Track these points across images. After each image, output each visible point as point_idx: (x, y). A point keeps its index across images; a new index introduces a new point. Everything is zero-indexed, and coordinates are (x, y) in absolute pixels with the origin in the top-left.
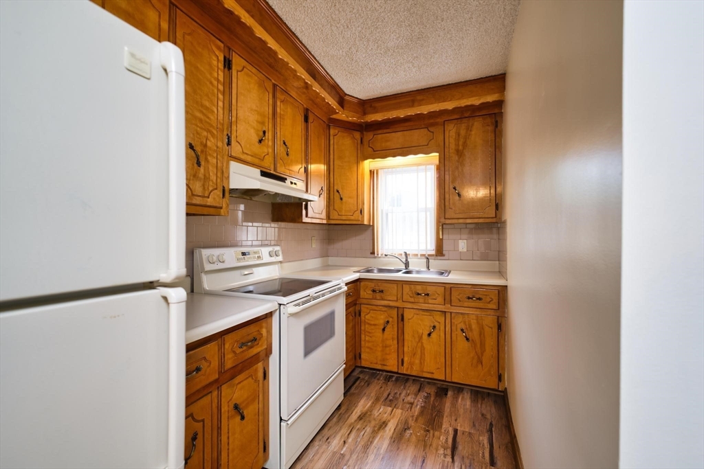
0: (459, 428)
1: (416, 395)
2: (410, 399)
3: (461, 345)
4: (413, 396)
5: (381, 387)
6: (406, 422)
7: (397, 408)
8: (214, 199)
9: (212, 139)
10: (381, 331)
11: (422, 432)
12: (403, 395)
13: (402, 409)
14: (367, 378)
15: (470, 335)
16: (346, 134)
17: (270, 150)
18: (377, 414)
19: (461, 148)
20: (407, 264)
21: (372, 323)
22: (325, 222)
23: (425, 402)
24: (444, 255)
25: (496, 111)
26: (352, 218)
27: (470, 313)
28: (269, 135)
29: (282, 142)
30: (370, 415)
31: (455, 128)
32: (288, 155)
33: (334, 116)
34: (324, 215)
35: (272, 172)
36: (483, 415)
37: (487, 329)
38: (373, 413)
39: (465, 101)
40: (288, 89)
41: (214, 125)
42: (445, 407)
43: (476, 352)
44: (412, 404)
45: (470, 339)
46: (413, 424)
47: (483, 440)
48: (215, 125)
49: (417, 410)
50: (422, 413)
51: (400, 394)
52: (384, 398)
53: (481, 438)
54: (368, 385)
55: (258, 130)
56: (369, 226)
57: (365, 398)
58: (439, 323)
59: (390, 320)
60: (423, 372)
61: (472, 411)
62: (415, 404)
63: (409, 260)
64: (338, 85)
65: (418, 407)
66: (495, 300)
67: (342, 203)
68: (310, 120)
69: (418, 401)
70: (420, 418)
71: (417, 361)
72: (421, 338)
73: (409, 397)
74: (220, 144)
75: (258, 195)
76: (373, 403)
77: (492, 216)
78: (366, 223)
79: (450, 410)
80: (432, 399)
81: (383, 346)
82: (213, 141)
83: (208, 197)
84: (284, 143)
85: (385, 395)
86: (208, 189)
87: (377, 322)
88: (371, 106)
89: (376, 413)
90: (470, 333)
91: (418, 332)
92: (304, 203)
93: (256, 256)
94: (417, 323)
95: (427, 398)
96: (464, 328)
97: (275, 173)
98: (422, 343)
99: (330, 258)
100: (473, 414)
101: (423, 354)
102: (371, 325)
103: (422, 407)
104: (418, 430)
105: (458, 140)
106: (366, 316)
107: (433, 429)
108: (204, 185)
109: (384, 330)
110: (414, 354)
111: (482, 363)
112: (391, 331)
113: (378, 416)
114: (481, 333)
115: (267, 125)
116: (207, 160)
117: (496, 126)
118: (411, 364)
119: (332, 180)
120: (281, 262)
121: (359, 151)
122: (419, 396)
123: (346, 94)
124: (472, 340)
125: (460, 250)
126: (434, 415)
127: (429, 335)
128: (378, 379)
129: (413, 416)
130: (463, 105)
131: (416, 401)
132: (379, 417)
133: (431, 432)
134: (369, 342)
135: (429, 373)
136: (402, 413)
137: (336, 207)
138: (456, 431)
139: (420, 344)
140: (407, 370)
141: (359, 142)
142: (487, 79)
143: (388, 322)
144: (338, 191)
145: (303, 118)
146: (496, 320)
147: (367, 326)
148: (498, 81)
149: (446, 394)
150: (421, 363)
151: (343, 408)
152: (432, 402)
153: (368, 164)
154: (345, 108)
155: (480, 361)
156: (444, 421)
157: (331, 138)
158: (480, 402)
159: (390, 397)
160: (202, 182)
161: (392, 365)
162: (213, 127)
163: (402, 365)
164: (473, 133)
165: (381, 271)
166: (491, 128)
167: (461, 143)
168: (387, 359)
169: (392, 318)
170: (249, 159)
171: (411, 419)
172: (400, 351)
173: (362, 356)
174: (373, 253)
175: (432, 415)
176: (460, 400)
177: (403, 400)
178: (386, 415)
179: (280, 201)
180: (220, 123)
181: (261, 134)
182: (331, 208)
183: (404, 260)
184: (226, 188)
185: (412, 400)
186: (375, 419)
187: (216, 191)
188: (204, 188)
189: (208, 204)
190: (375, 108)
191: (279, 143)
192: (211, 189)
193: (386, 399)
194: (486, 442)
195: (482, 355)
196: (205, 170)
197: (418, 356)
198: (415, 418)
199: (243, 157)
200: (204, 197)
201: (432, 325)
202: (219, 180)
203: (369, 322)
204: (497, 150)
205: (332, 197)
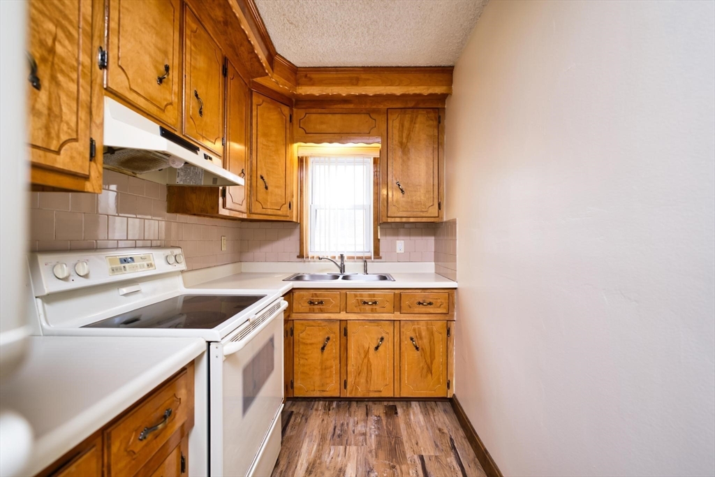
0: (423, 454)
1: (366, 421)
2: (360, 428)
3: (410, 355)
4: (363, 424)
5: (323, 420)
6: (367, 462)
7: (350, 445)
8: (72, 158)
9: (66, 43)
10: (320, 351)
11: (388, 470)
12: (351, 425)
13: (356, 445)
14: (302, 411)
15: (419, 343)
16: (272, 106)
17: (175, 99)
18: (328, 461)
19: (404, 140)
20: (342, 269)
21: (309, 341)
22: (245, 216)
23: (378, 428)
24: (380, 258)
25: (440, 106)
26: (279, 213)
27: (421, 320)
28: (174, 75)
29: (193, 94)
30: (320, 464)
31: (399, 117)
32: (201, 113)
33: (259, 80)
34: (244, 208)
35: (176, 133)
36: (440, 430)
37: (436, 334)
38: (323, 459)
39: (413, 88)
40: (203, 17)
41: (71, 17)
42: (400, 430)
43: (426, 361)
44: (364, 434)
45: (420, 348)
46: (375, 463)
47: (451, 462)
48: (73, 18)
49: (373, 441)
50: (379, 444)
51: (348, 424)
52: (331, 434)
53: (448, 459)
54: (306, 419)
55: (157, 62)
56: (296, 223)
57: (307, 440)
58: (387, 333)
59: (331, 336)
60: (369, 391)
61: (429, 428)
62: (368, 434)
63: (345, 263)
64: (269, 37)
65: (373, 436)
66: (445, 305)
67: (267, 193)
68: (230, 76)
69: (370, 429)
70: (380, 451)
71: (363, 381)
72: (367, 353)
73: (359, 425)
74: (84, 58)
75: (148, 168)
76: (319, 445)
77: (434, 215)
78: (294, 220)
79: (407, 432)
80: (384, 422)
81: (322, 369)
82: (70, 48)
83: (58, 152)
84: (197, 95)
85: (331, 429)
86: (58, 136)
87: (314, 340)
88: (306, 76)
89: (326, 459)
90: (420, 342)
91: (364, 347)
92: (221, 188)
93: (145, 263)
94: (362, 338)
95: (379, 421)
96: (413, 336)
97: (182, 136)
98: (368, 360)
99: (242, 263)
100: (430, 431)
101: (369, 370)
102: (307, 344)
103: (377, 436)
104: (382, 470)
105: (402, 132)
106: (301, 335)
107: (398, 463)
108: (47, 128)
109: (323, 348)
110: (359, 373)
111: (431, 373)
112: (333, 349)
113: (330, 462)
114: (431, 341)
115: (171, 57)
116: (53, 78)
117: (439, 122)
118: (356, 384)
119: (254, 162)
120: (182, 272)
121: (288, 131)
122: (369, 423)
123: (277, 54)
124: (422, 349)
125: (398, 251)
126: (393, 442)
127: (377, 348)
128: (317, 410)
129: (371, 452)
130: (411, 93)
131: (368, 430)
132: (333, 464)
133: (398, 467)
134: (304, 365)
135: (375, 391)
136: (358, 450)
137: (260, 198)
138: (422, 458)
139: (366, 361)
140: (351, 393)
141: (288, 119)
142: (436, 69)
143: (328, 339)
144: (262, 178)
145: (221, 68)
146: (445, 325)
147: (301, 346)
148: (445, 73)
149: (396, 413)
150: (367, 381)
151: (283, 463)
152: (385, 427)
153: (298, 149)
154: (275, 71)
155: (430, 370)
156: (406, 448)
157: (254, 107)
158: (431, 413)
159: (338, 432)
160: (43, 120)
161: (333, 389)
162: (71, 22)
163: (345, 387)
164: (417, 125)
165: (313, 277)
166: (435, 123)
167: (405, 135)
168: (327, 384)
169: (335, 333)
170: (141, 102)
171: (370, 456)
172: (343, 371)
173: (295, 385)
174: (301, 256)
175: (391, 443)
176: (412, 417)
177: (354, 432)
178: (340, 459)
179: (182, 183)
180: (85, 19)
181: (162, 69)
182: (253, 199)
183: (339, 264)
184: (98, 145)
185: (363, 430)
186: (328, 468)
187: (74, 144)
188: (48, 134)
189: (59, 166)
190: (311, 79)
191: (188, 92)
192: (64, 138)
193: (333, 435)
194: (455, 463)
195: (432, 363)
196: (50, 99)
197: (364, 374)
198: (374, 454)
199: (131, 97)
200: (47, 150)
201: (380, 337)
202: (82, 125)
203: (304, 341)
204: (440, 147)
205: (254, 184)
